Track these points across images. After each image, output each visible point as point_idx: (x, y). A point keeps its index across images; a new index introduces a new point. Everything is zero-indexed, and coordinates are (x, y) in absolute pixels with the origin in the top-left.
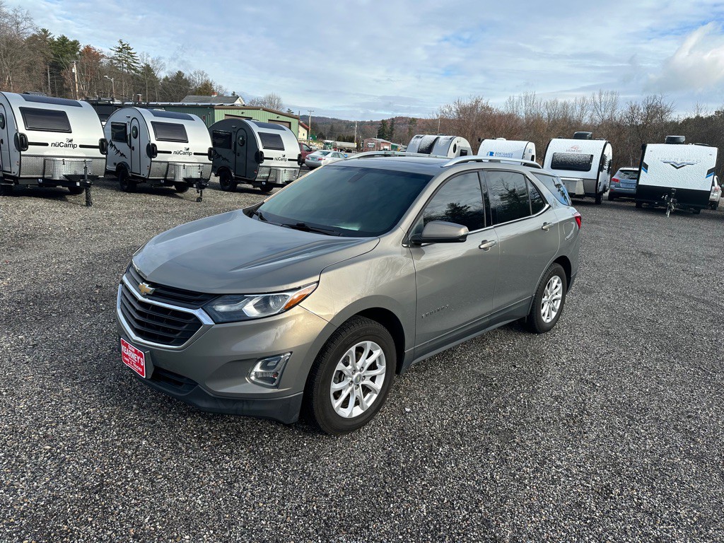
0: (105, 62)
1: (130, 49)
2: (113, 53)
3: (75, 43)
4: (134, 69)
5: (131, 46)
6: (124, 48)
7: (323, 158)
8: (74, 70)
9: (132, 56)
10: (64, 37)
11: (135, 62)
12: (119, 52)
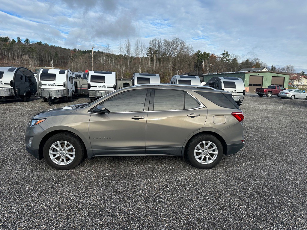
0: (218, 59)
1: (228, 53)
2: (221, 56)
3: (209, 54)
4: (228, 61)
5: (228, 52)
6: (226, 53)
7: (288, 93)
8: (203, 64)
9: (228, 56)
10: (205, 52)
11: (229, 58)
12: (223, 55)
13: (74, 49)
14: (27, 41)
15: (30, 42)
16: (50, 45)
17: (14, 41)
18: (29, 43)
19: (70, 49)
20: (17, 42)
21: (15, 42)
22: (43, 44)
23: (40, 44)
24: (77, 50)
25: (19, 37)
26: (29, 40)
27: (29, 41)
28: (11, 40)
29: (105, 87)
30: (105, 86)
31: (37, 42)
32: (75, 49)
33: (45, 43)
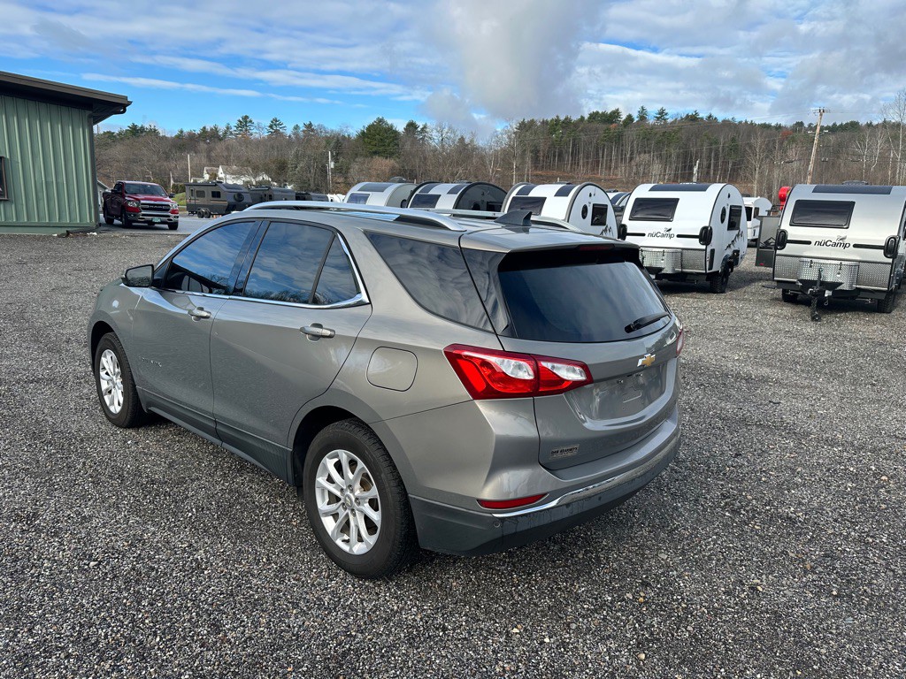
13: (797, 123)
14: (662, 113)
15: (667, 117)
16: (720, 120)
17: (630, 118)
18: (665, 120)
19: (783, 124)
20: (636, 120)
21: (632, 120)
22: (702, 119)
23: (693, 118)
24: (806, 125)
25: (642, 107)
26: (666, 111)
27: (666, 114)
28: (624, 117)
29: (845, 246)
30: (846, 241)
31: (688, 115)
32: (800, 124)
33: (708, 115)
